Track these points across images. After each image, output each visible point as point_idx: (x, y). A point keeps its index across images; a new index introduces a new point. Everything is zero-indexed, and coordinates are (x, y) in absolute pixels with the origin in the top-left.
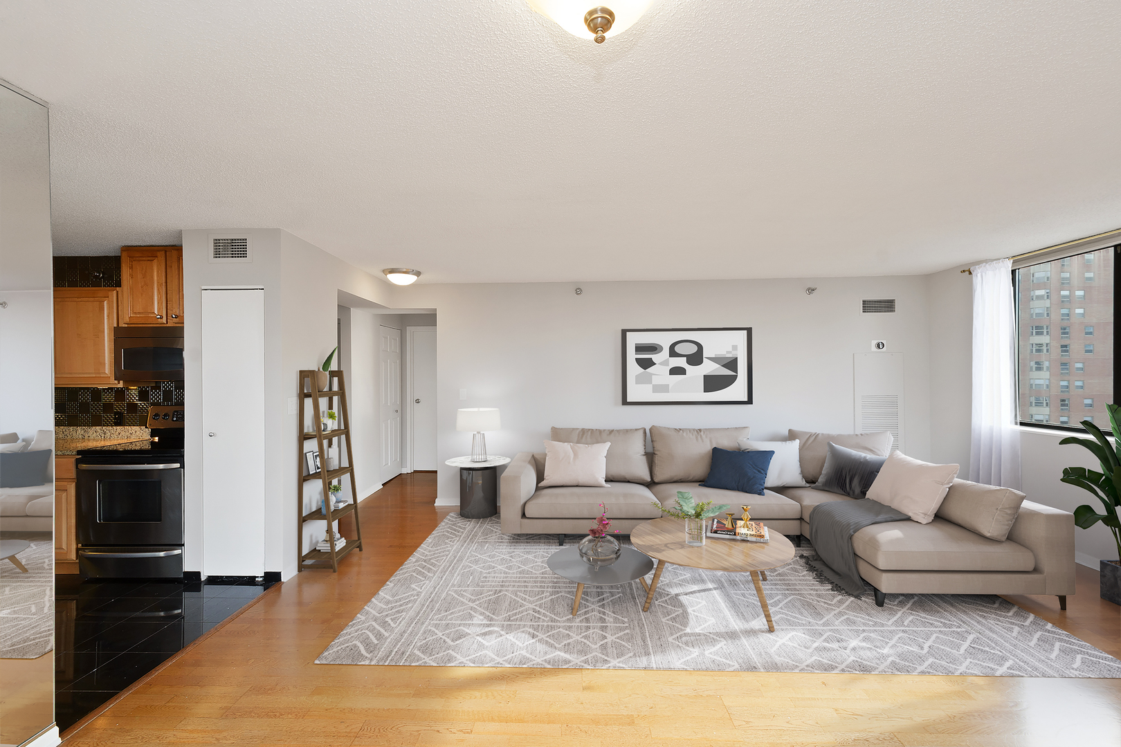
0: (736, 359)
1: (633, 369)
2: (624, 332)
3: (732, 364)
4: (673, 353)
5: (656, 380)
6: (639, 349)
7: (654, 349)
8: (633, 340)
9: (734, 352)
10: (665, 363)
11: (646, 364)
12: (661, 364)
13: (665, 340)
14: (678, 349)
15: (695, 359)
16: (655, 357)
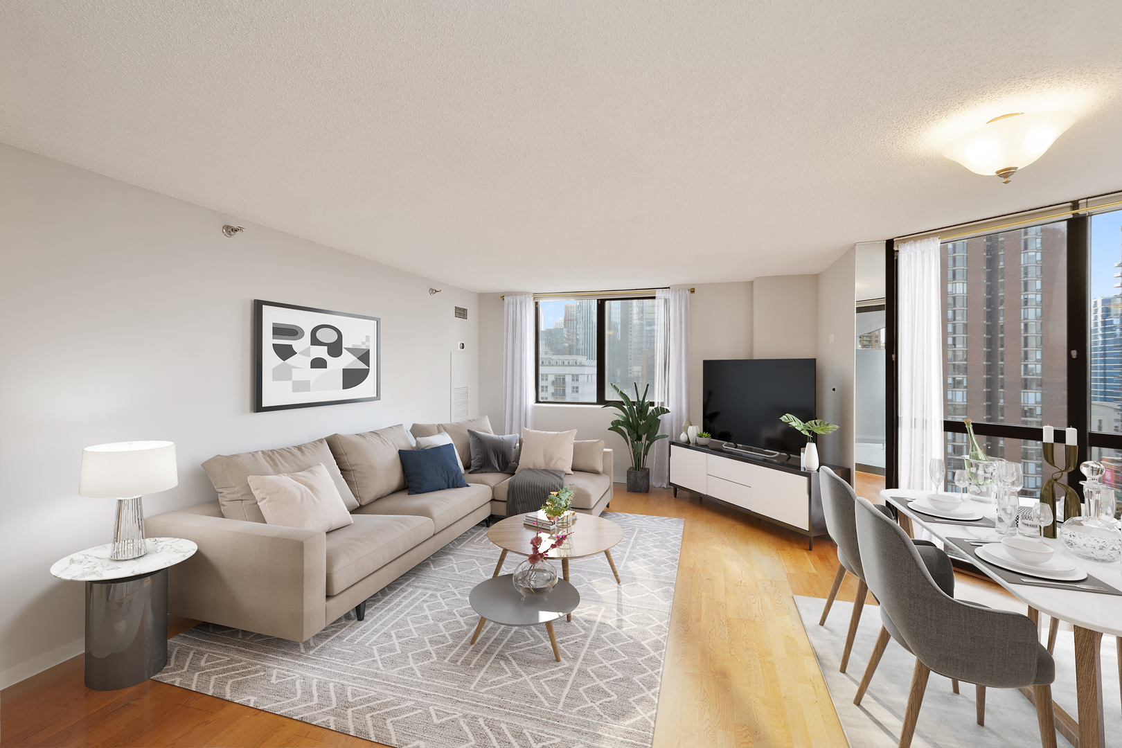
0: (368, 351)
1: (270, 359)
2: (258, 306)
3: (364, 357)
4: (315, 341)
5: (297, 375)
6: (279, 331)
7: (293, 332)
8: (271, 317)
9: (367, 344)
10: (306, 353)
11: (285, 352)
12: (302, 353)
13: (306, 322)
14: (321, 335)
15: (335, 349)
16: (296, 345)
